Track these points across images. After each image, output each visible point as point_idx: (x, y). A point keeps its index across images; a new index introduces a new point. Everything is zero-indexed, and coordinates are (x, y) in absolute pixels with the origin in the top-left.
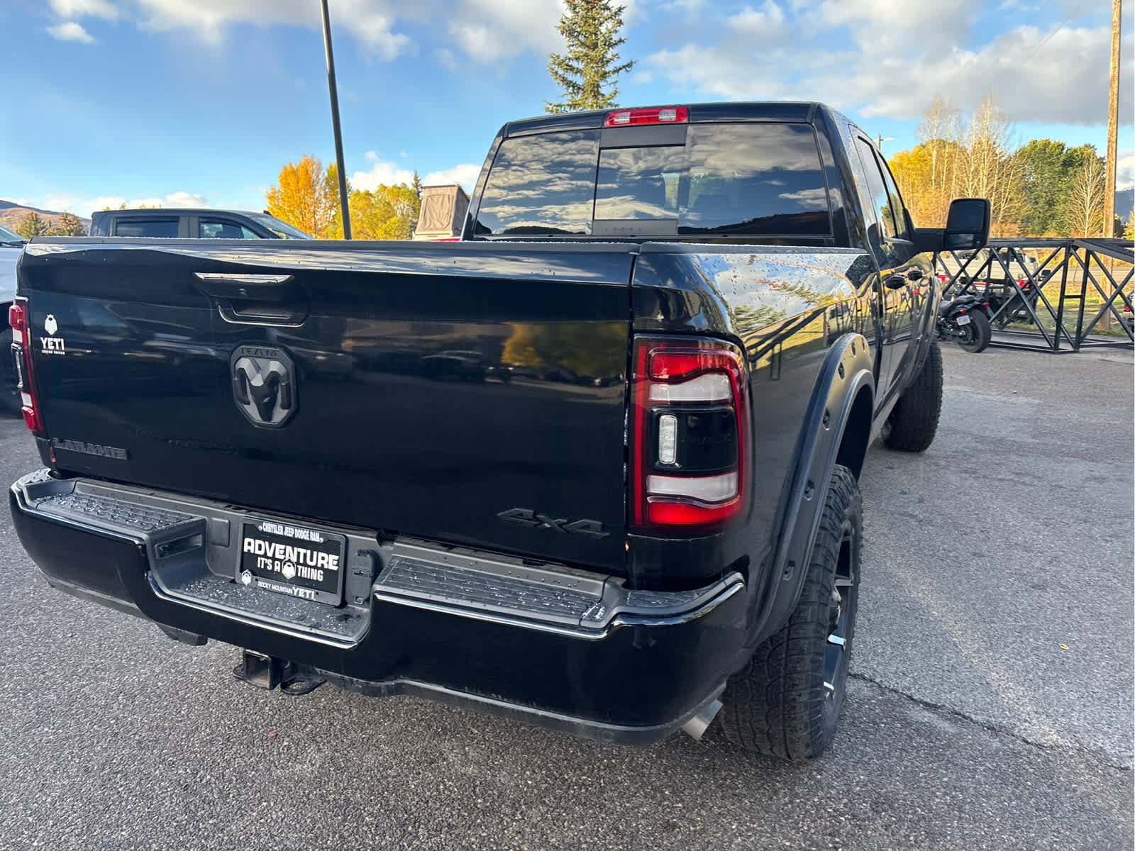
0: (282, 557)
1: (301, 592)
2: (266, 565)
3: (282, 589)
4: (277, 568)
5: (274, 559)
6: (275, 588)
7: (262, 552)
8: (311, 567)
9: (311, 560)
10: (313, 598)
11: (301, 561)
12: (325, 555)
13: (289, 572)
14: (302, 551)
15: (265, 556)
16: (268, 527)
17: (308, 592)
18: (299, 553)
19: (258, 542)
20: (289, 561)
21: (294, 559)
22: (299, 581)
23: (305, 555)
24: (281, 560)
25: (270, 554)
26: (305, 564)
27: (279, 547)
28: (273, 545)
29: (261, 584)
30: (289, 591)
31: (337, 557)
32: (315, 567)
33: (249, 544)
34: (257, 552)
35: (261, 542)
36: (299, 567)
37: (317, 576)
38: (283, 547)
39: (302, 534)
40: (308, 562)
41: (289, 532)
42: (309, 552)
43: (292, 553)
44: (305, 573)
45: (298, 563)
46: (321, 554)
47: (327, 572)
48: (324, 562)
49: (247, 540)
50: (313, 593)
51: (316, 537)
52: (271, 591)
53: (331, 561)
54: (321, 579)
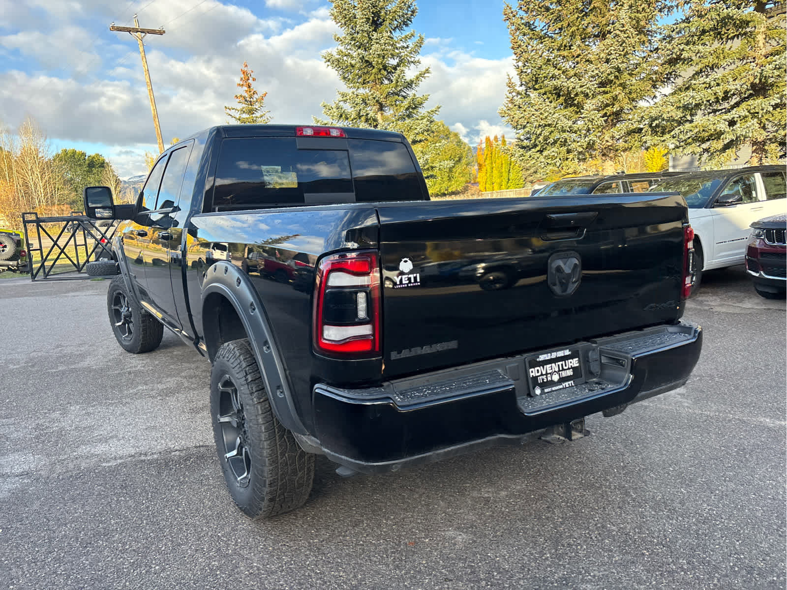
0: (551, 371)
1: (567, 384)
2: (543, 379)
3: (557, 388)
4: (549, 379)
5: (547, 374)
6: (554, 389)
7: (540, 374)
8: (566, 370)
9: (566, 366)
10: (573, 385)
11: (561, 369)
12: (571, 360)
13: (556, 378)
14: (560, 363)
15: (542, 375)
16: (542, 357)
17: (570, 382)
18: (559, 365)
19: (536, 368)
20: (555, 371)
21: (557, 369)
22: (562, 380)
23: (562, 365)
24: (550, 373)
25: (544, 373)
26: (563, 370)
27: (548, 366)
28: (545, 366)
29: (546, 390)
30: (561, 387)
31: (577, 359)
32: (569, 369)
33: (532, 372)
34: (537, 375)
35: (538, 368)
36: (560, 372)
37: (570, 373)
38: (550, 365)
39: (560, 354)
40: (565, 368)
41: (554, 355)
42: (564, 362)
43: (555, 367)
44: (564, 374)
45: (559, 371)
46: (570, 361)
47: (574, 369)
48: (572, 364)
49: (531, 370)
50: (572, 382)
51: (567, 352)
52: (553, 391)
53: (575, 363)
54: (572, 374)
